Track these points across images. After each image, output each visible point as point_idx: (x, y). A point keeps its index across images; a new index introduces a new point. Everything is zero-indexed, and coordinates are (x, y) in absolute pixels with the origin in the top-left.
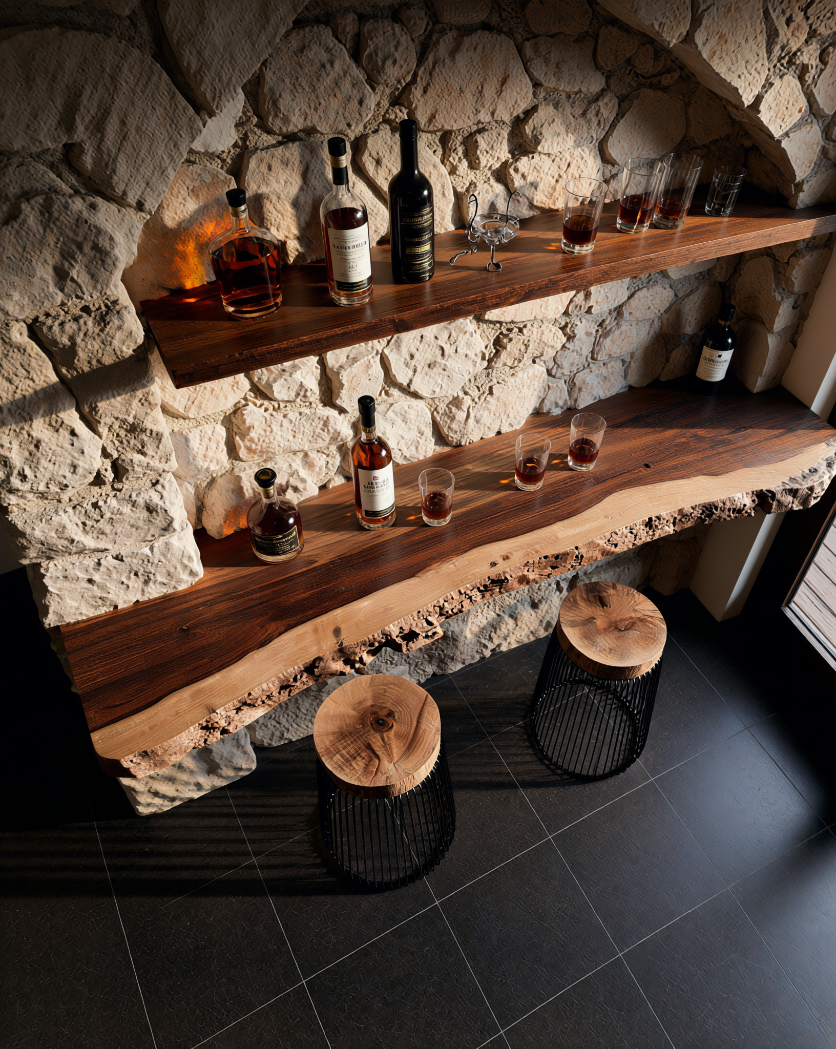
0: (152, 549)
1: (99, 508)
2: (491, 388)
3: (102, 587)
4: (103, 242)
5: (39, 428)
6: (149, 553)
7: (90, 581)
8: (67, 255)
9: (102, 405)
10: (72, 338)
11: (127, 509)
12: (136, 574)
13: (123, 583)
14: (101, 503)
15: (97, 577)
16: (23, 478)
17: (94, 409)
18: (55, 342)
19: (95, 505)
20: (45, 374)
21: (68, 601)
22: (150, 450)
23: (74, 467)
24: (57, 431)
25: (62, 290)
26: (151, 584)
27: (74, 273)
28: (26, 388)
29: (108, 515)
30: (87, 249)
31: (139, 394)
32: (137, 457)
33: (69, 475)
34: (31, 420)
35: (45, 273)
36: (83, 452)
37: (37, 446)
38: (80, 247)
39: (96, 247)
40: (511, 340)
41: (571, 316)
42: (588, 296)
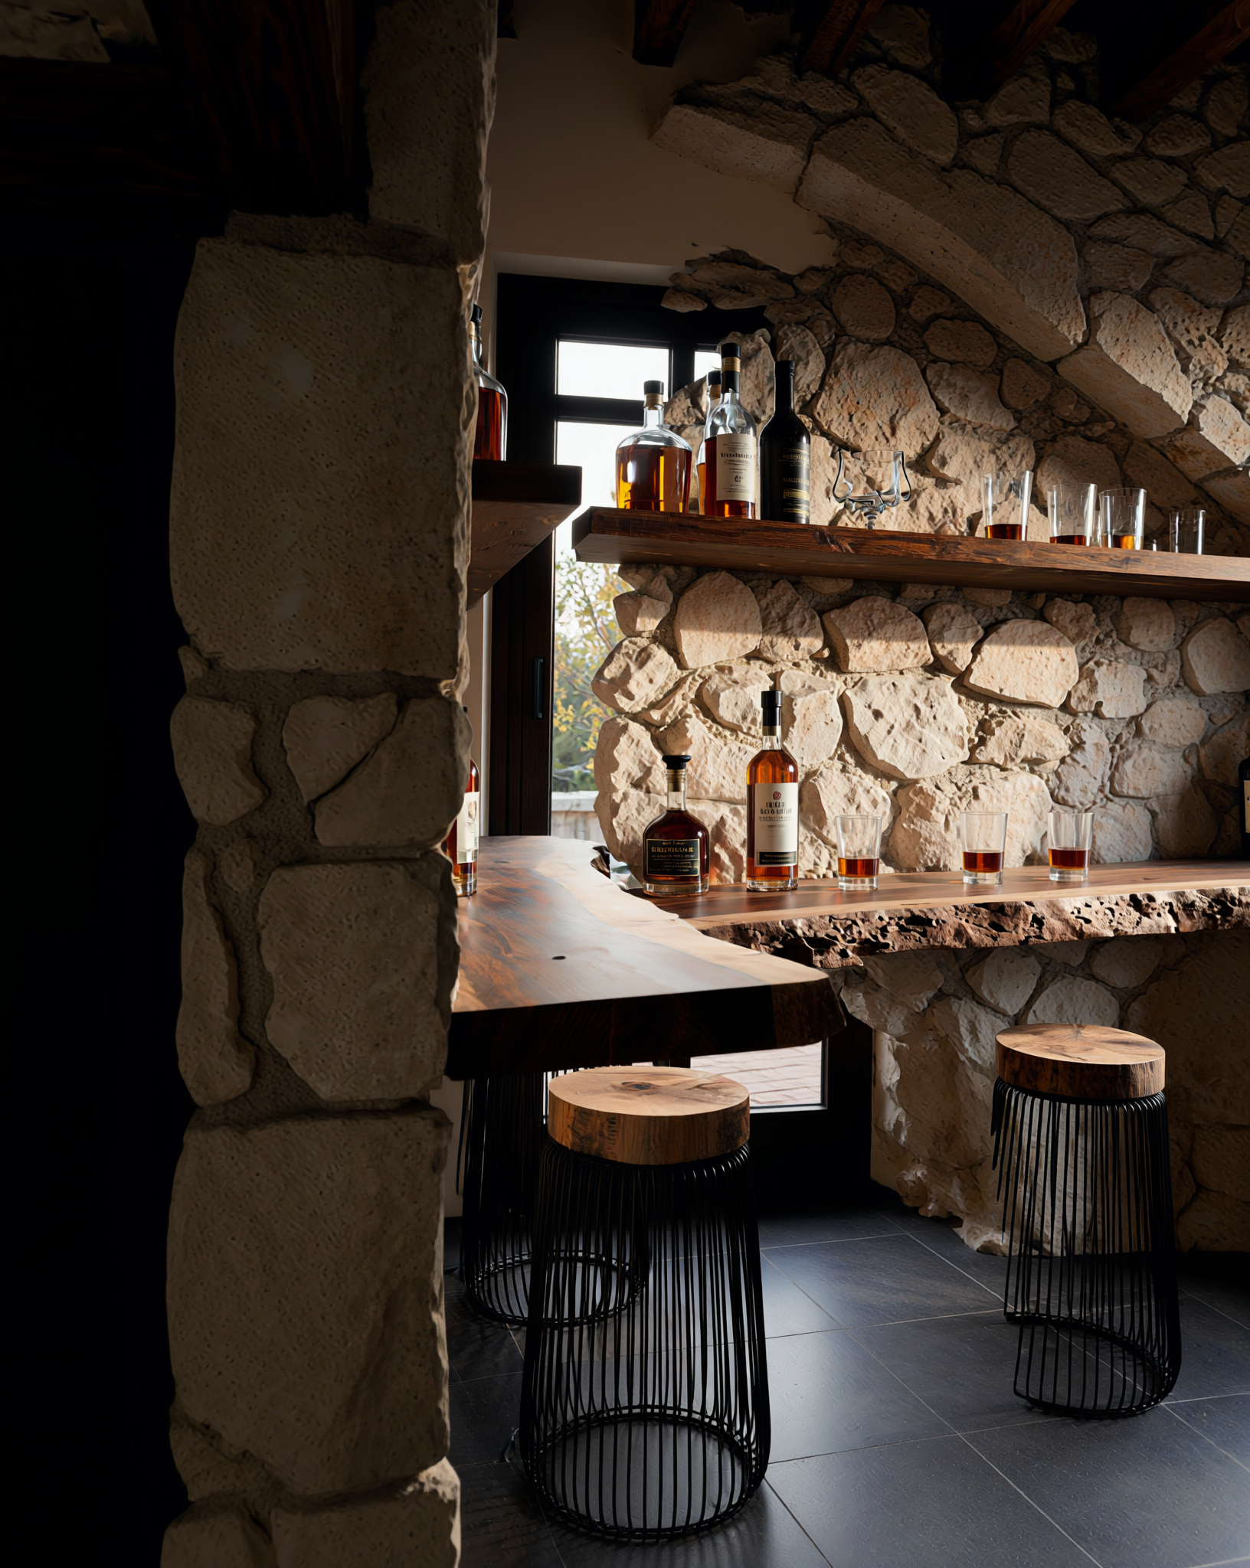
2: (975, 790)
40: (1000, 724)
41: (1074, 714)
42: (1093, 686)
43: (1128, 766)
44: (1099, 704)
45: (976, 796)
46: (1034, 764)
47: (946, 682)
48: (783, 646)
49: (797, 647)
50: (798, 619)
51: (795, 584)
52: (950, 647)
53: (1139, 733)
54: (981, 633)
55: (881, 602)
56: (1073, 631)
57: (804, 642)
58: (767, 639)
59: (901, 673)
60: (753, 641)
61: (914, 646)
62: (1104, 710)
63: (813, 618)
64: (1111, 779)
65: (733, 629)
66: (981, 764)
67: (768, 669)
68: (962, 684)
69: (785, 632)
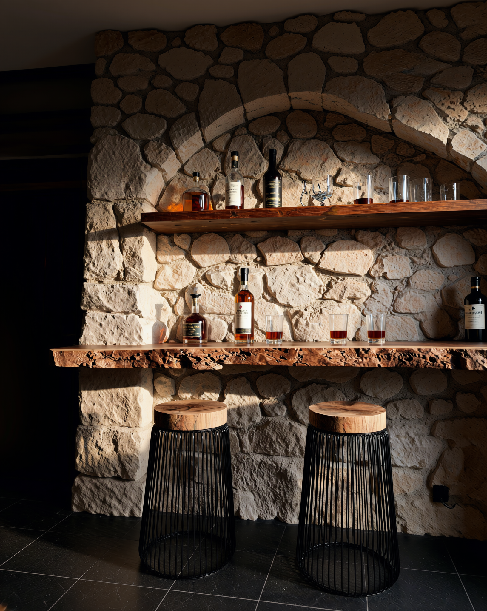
0: (127, 317)
2: (321, 310)
3: (104, 330)
4: (143, 177)
5: (104, 244)
6: (125, 319)
7: (101, 325)
8: (131, 180)
9: (127, 239)
10: (124, 210)
11: (121, 290)
12: (118, 328)
13: (112, 331)
14: (114, 286)
15: (103, 323)
16: (94, 264)
17: (124, 240)
18: (118, 211)
19: (112, 287)
20: (112, 224)
21: (90, 331)
22: (137, 266)
23: (109, 265)
24: (109, 247)
25: (125, 193)
26: (122, 336)
27: (131, 187)
28: (106, 227)
29: (115, 291)
30: (137, 178)
31: (139, 238)
32: (132, 269)
33: (107, 268)
34: (103, 240)
35: (123, 186)
36: (114, 259)
37: (101, 252)
38: (135, 177)
39: (140, 178)
40: (336, 283)
41: (373, 278)
42: (382, 266)
43: (402, 300)
44: (385, 273)
45: (322, 313)
46: (353, 299)
47: (310, 267)
48: (240, 258)
49: (246, 258)
50: (245, 248)
51: (242, 235)
52: (310, 253)
53: (408, 284)
54: (324, 247)
55: (279, 238)
57: (249, 255)
58: (233, 256)
60: (227, 257)
61: (294, 254)
62: (389, 276)
63: (251, 246)
64: (393, 305)
65: (217, 253)
66: (327, 300)
67: (235, 266)
68: (318, 268)
69: (240, 252)
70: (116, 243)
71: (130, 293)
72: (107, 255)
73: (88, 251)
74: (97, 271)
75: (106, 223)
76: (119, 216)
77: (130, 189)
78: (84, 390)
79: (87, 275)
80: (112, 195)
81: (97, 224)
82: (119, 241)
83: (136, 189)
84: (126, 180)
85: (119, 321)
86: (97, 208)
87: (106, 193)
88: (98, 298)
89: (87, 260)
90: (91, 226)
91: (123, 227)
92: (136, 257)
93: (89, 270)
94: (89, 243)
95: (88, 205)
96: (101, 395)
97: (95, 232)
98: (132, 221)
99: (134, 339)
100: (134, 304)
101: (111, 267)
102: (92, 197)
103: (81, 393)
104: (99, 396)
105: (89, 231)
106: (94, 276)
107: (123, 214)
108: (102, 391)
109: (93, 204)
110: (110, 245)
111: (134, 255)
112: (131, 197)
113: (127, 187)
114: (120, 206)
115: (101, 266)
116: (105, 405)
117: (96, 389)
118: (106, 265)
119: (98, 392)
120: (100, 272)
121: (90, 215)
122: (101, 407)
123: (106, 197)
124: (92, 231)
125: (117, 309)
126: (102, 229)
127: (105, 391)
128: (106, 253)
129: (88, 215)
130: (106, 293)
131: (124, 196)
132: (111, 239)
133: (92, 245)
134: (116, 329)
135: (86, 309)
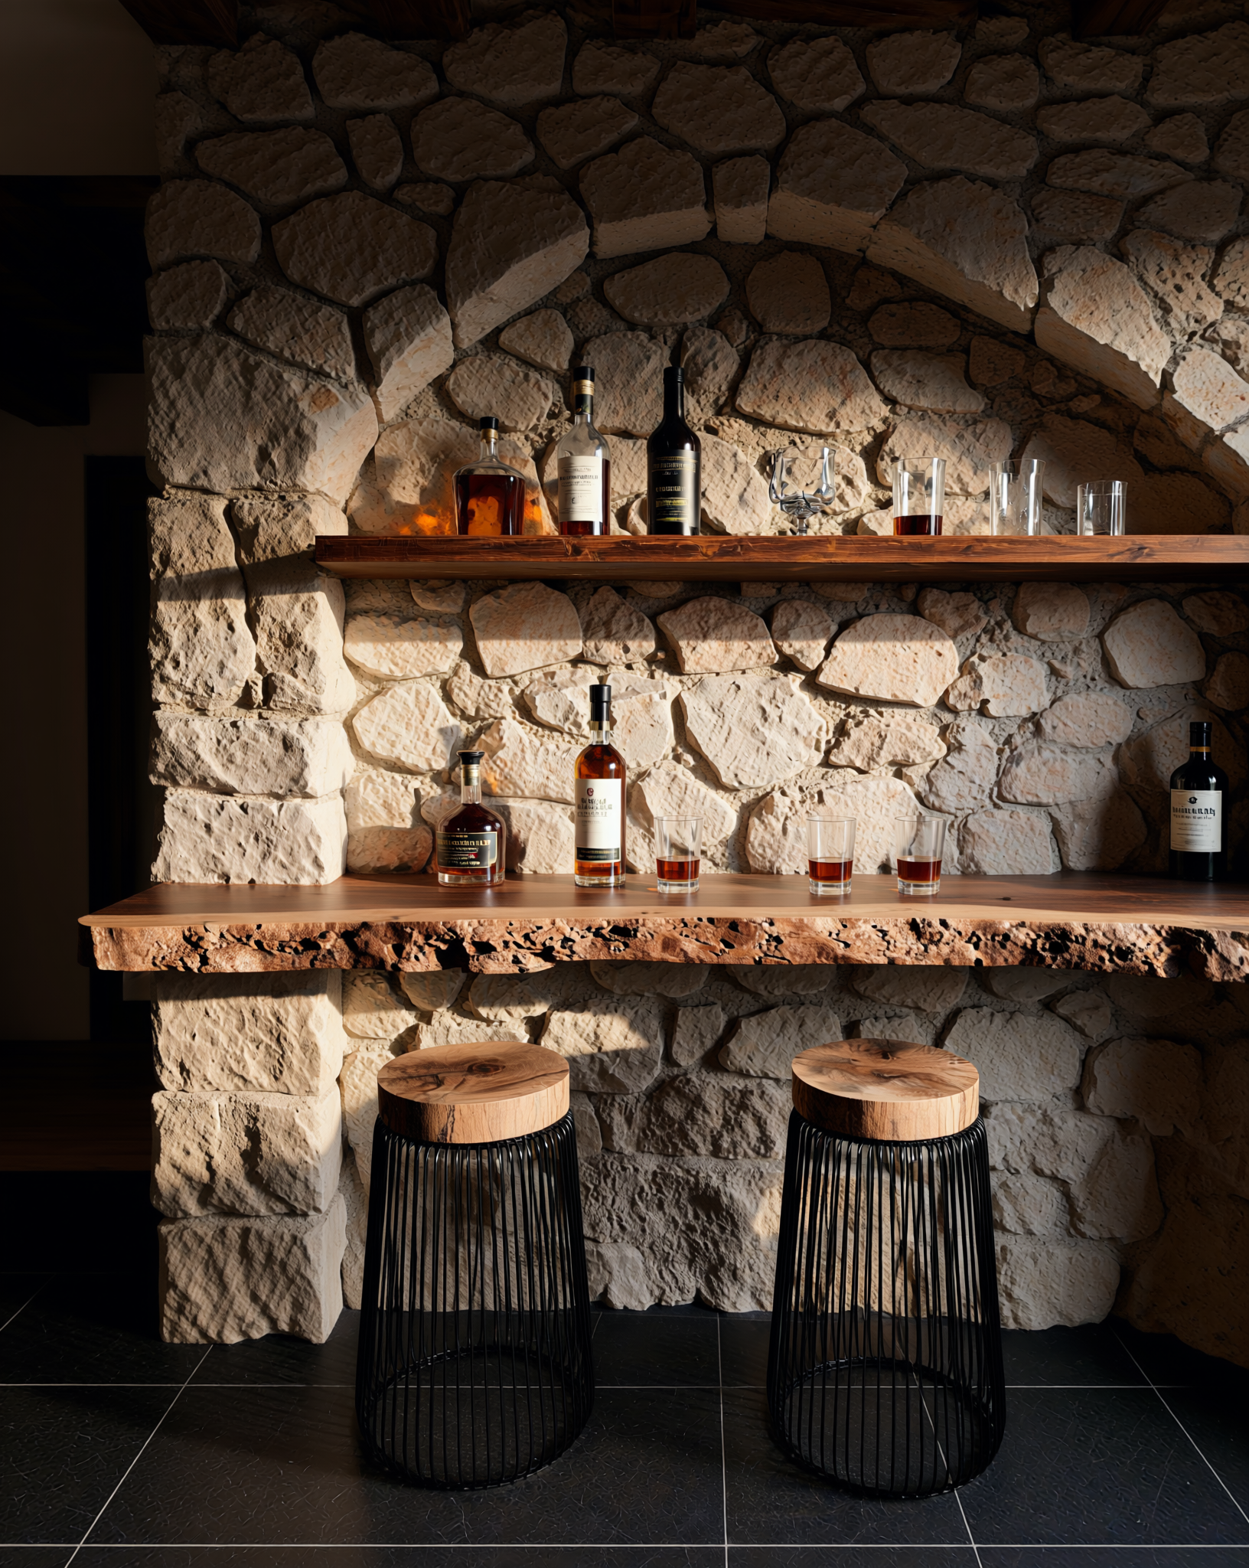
0: (280, 808)
1: (238, 728)
2: (821, 793)
3: (218, 842)
4: (307, 429)
5: (203, 610)
6: (276, 814)
7: (208, 828)
8: (273, 438)
9: (267, 599)
10: (257, 519)
11: (263, 736)
12: (257, 839)
13: (240, 844)
14: (240, 723)
15: (214, 824)
16: (177, 664)
17: (259, 603)
18: (241, 521)
19: (234, 724)
20: (226, 555)
21: (181, 847)
22: (301, 670)
23: (222, 666)
24: (218, 619)
25: (259, 472)
26: (270, 862)
27: (274, 457)
28: (205, 564)
29: (243, 738)
30: (291, 432)
31: (304, 596)
32: (289, 677)
33: (215, 676)
34: (199, 600)
35: (252, 452)
36: (235, 652)
37: (196, 631)
38: (286, 430)
39: (299, 433)
40: (858, 724)
41: (955, 712)
42: (978, 682)
43: (1020, 770)
44: (985, 702)
45: (821, 800)
46: (900, 766)
47: (795, 680)
48: (610, 650)
49: (626, 650)
50: (623, 624)
51: (617, 590)
53: (1037, 733)
54: (834, 629)
55: (718, 602)
56: (954, 622)
57: (633, 645)
58: (591, 644)
59: (744, 672)
60: (574, 646)
61: (754, 645)
62: (994, 708)
63: (641, 621)
64: (998, 784)
65: (546, 635)
66: (836, 767)
68: (813, 683)
69: (610, 636)
70: (237, 608)
71: (287, 744)
72: (213, 642)
73: (159, 629)
74: (188, 684)
75: (207, 552)
76: (244, 535)
77: (272, 464)
78: (166, 999)
79: (161, 693)
80: (220, 478)
81: (180, 556)
82: (247, 603)
83: (289, 462)
84: (261, 438)
85: (259, 818)
86: (178, 511)
87: (205, 473)
88: (198, 757)
89: (157, 653)
90: (166, 560)
91: (257, 565)
92: (298, 647)
93: (164, 679)
94: (161, 605)
95: (154, 502)
96: (211, 1013)
97: (179, 576)
98: (283, 551)
99: (302, 869)
100: (301, 774)
101: (227, 673)
102: (164, 480)
103: (158, 1008)
104: (207, 1013)
105: (160, 575)
106: (179, 695)
107: (254, 530)
108: (214, 1002)
109: (168, 499)
110: (220, 613)
111: (291, 641)
112: (276, 484)
113: (264, 455)
114: (246, 507)
115: (198, 669)
116: (223, 1039)
117: (198, 997)
118: (213, 669)
119: (204, 1004)
120: (195, 685)
121: (159, 529)
122: (212, 1043)
123: (202, 481)
124: (170, 574)
125: (252, 787)
126: (197, 570)
127: (222, 1002)
128: (210, 637)
129: (153, 531)
130: (219, 742)
131: (256, 479)
132: (222, 598)
133: (169, 612)
134: (252, 840)
135: (163, 782)
